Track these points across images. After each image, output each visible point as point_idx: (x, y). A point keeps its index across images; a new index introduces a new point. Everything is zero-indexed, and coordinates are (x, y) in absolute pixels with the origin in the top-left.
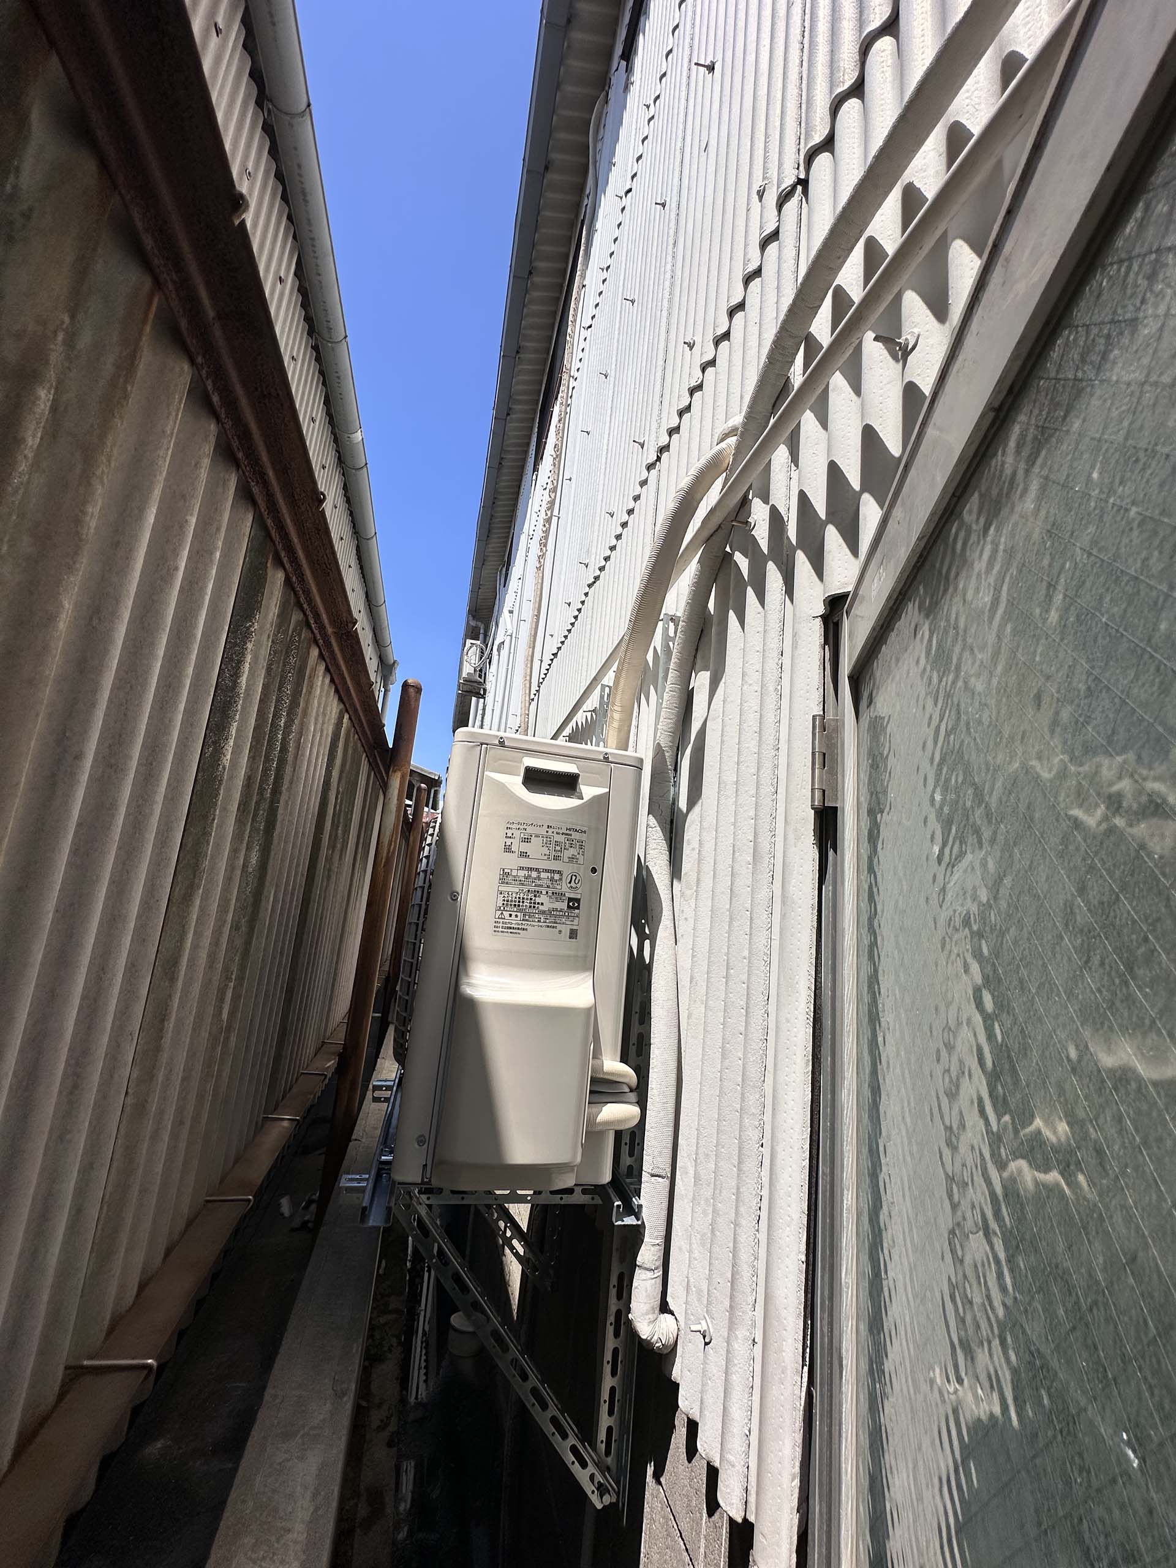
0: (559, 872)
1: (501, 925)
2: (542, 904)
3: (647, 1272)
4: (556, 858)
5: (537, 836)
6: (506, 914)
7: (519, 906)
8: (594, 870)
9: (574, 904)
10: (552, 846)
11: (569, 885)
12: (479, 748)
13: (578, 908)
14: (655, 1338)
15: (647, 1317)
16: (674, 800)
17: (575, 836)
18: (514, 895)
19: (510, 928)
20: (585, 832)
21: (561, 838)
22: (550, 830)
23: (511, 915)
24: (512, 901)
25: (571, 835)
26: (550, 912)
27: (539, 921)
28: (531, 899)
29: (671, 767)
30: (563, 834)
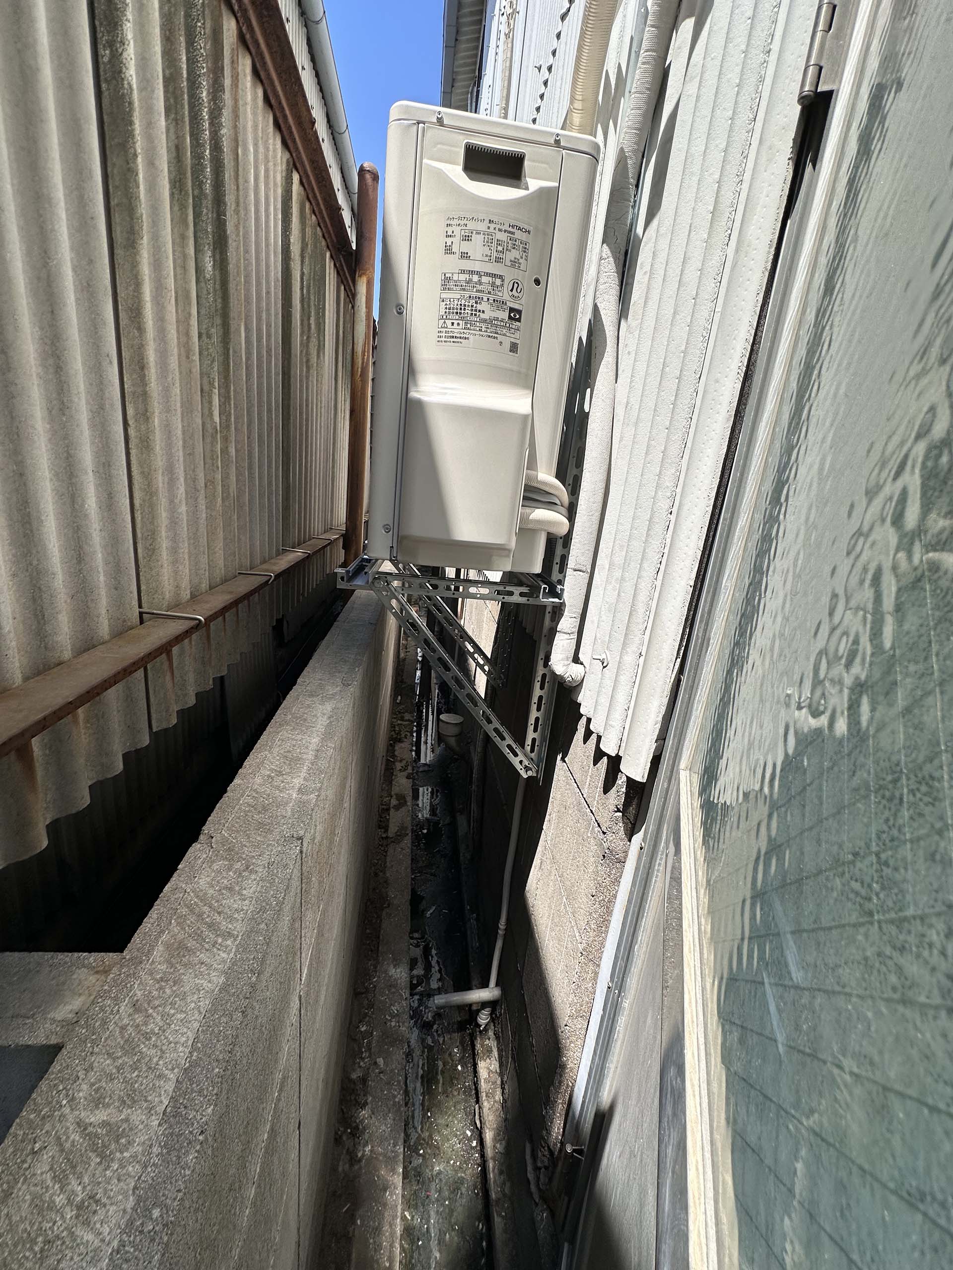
0: (501, 277)
1: (444, 334)
2: (483, 312)
3: (565, 635)
4: (498, 260)
5: (478, 233)
6: (449, 322)
7: (461, 313)
8: (537, 282)
9: (515, 315)
10: (494, 245)
11: (511, 293)
12: (415, 127)
13: (519, 320)
14: (568, 675)
16: (631, 225)
17: (518, 234)
18: (456, 302)
19: (453, 337)
20: (529, 232)
21: (503, 236)
22: (492, 226)
23: (453, 324)
24: (453, 309)
25: (513, 233)
26: (489, 322)
27: (481, 330)
28: (472, 306)
29: (633, 181)
30: (505, 231)
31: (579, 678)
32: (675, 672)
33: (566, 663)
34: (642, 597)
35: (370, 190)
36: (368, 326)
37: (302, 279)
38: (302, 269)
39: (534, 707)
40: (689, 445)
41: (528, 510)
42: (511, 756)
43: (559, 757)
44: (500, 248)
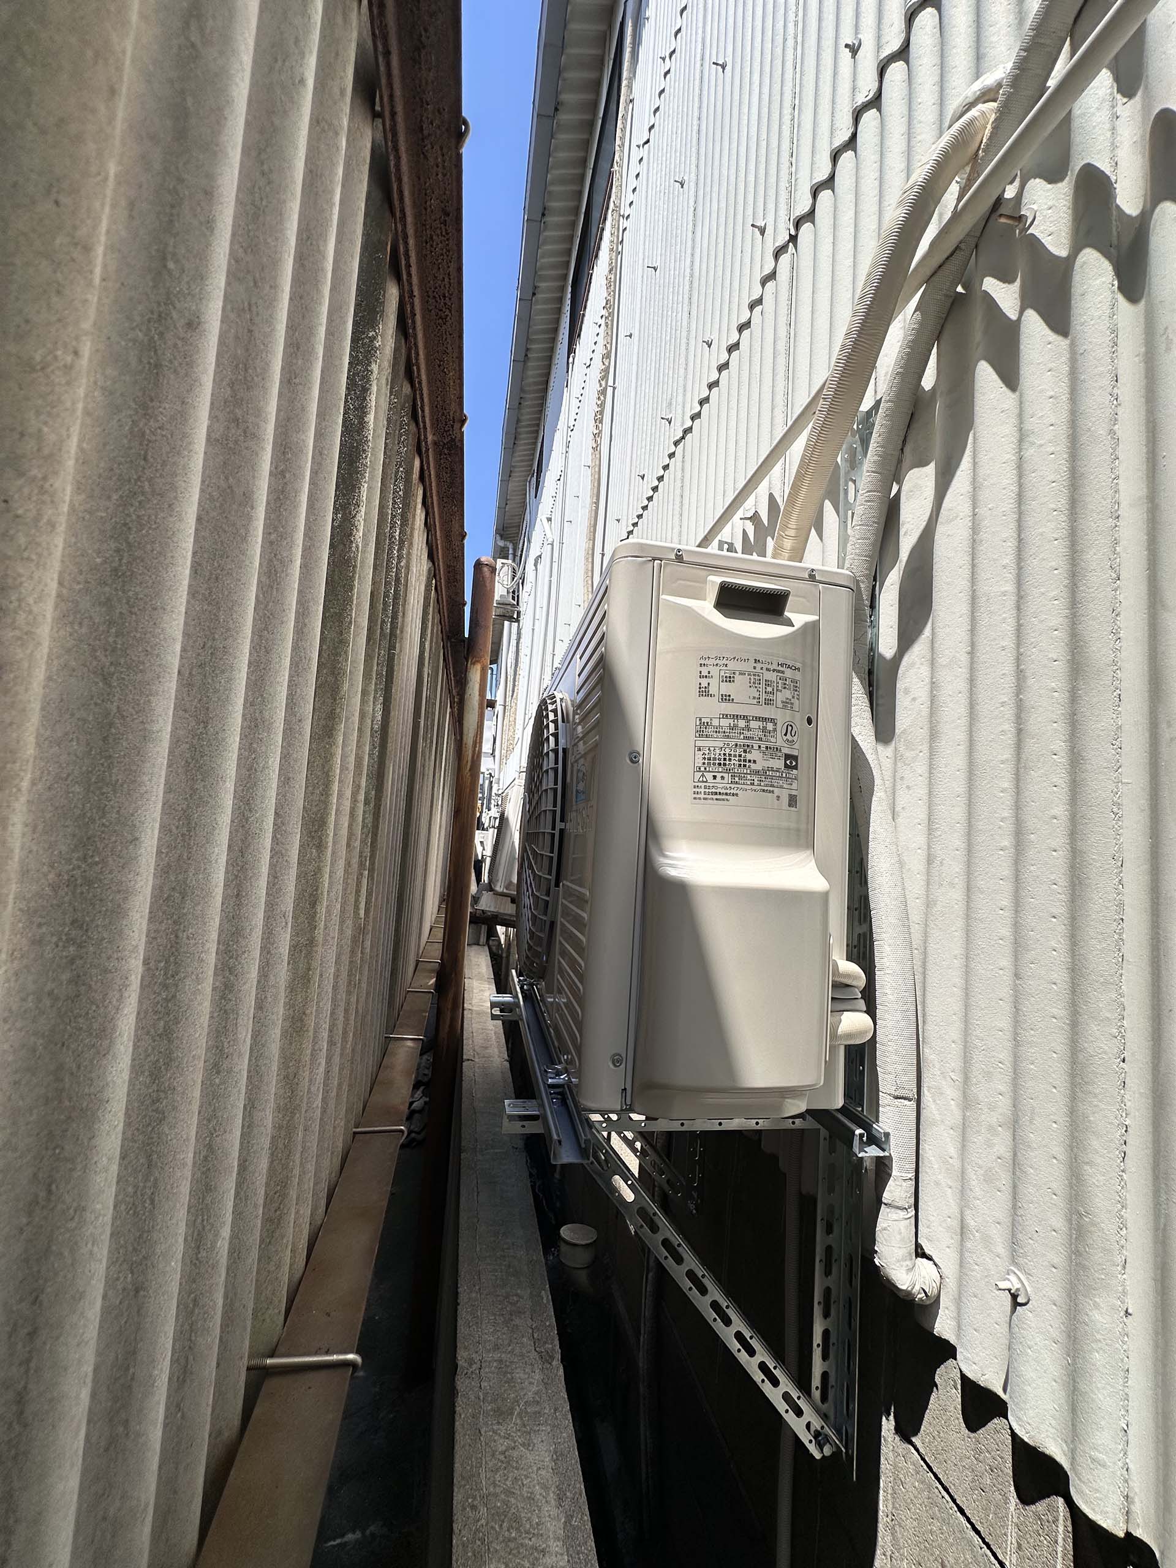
0: (772, 720)
1: (703, 790)
2: (755, 762)
3: (899, 1211)
4: (768, 702)
5: (742, 674)
6: (709, 776)
7: (725, 764)
8: (809, 721)
9: (791, 763)
10: (762, 686)
11: (785, 738)
12: (651, 564)
13: (796, 767)
14: (917, 1288)
15: (904, 1264)
16: (871, 644)
17: (788, 673)
18: (718, 751)
19: (716, 793)
20: (799, 669)
21: (772, 676)
22: (759, 666)
23: (715, 777)
24: (715, 759)
25: (783, 672)
26: (763, 773)
27: (752, 784)
28: (740, 756)
30: (774, 670)
31: (936, 1291)
35: (488, 585)
37: (427, 681)
39: (818, 1310)
42: (791, 1418)
44: (769, 689)
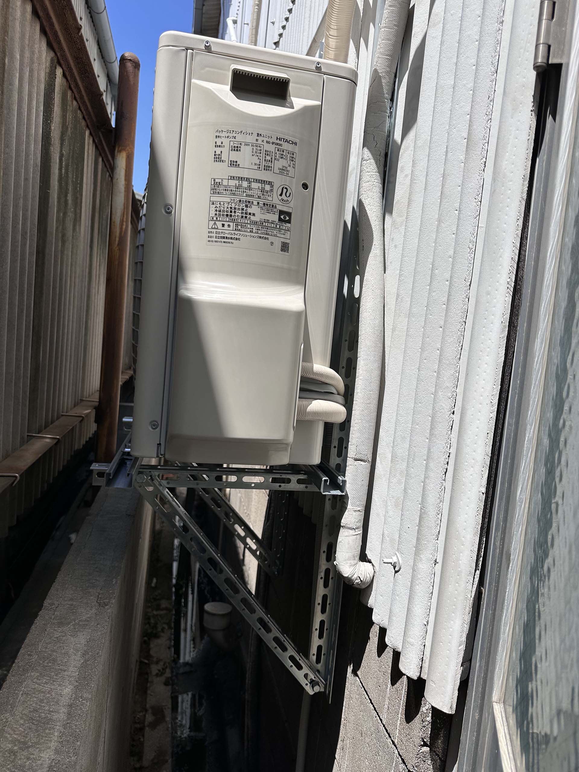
0: (270, 183)
1: (214, 235)
2: (254, 215)
3: (350, 531)
4: (267, 168)
5: (247, 144)
6: (219, 224)
7: (231, 216)
8: (305, 186)
9: (285, 217)
10: (263, 155)
11: (280, 198)
12: (184, 53)
13: (289, 222)
14: (355, 576)
15: (349, 562)
16: (389, 132)
17: (285, 146)
18: (226, 205)
19: (224, 238)
20: (296, 144)
21: (271, 148)
22: (260, 139)
23: (223, 225)
24: (224, 211)
25: (281, 145)
26: (261, 224)
27: (251, 232)
28: (243, 209)
29: (388, 96)
30: (273, 143)
31: (369, 579)
32: (475, 586)
33: (353, 562)
34: (432, 499)
35: (131, 78)
36: (126, 197)
37: (61, 160)
38: (61, 151)
39: (318, 608)
40: (466, 347)
41: (305, 402)
42: (294, 670)
43: (350, 669)
44: (268, 158)
